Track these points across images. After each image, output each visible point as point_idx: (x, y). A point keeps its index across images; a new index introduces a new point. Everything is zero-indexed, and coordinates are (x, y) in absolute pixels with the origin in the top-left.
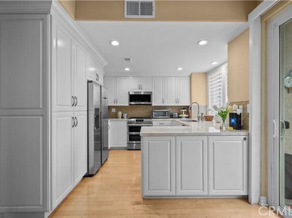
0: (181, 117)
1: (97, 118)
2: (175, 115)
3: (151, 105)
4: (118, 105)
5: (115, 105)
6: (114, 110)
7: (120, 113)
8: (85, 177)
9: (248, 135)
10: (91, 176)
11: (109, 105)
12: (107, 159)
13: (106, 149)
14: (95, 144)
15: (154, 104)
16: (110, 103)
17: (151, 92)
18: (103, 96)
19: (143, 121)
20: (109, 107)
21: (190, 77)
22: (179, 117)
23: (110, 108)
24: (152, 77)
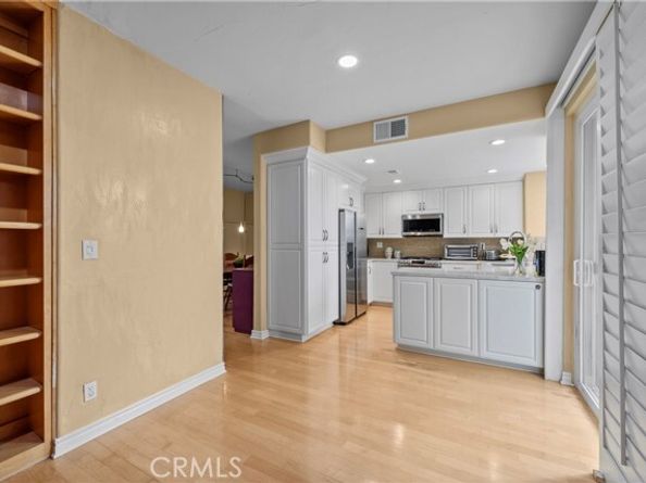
0: (504, 260)
1: (350, 255)
2: (490, 255)
3: (441, 236)
4: (385, 236)
5: (381, 236)
6: (380, 245)
7: (389, 251)
8: (335, 323)
9: (544, 282)
10: (343, 324)
11: (369, 236)
12: (365, 313)
13: (364, 302)
14: (347, 293)
15: (446, 235)
16: (372, 234)
17: (443, 215)
18: (358, 226)
19: (423, 263)
20: (369, 240)
21: (523, 181)
22: (500, 259)
23: (371, 242)
24: (444, 188)
